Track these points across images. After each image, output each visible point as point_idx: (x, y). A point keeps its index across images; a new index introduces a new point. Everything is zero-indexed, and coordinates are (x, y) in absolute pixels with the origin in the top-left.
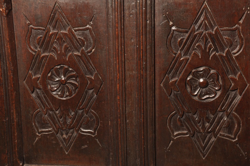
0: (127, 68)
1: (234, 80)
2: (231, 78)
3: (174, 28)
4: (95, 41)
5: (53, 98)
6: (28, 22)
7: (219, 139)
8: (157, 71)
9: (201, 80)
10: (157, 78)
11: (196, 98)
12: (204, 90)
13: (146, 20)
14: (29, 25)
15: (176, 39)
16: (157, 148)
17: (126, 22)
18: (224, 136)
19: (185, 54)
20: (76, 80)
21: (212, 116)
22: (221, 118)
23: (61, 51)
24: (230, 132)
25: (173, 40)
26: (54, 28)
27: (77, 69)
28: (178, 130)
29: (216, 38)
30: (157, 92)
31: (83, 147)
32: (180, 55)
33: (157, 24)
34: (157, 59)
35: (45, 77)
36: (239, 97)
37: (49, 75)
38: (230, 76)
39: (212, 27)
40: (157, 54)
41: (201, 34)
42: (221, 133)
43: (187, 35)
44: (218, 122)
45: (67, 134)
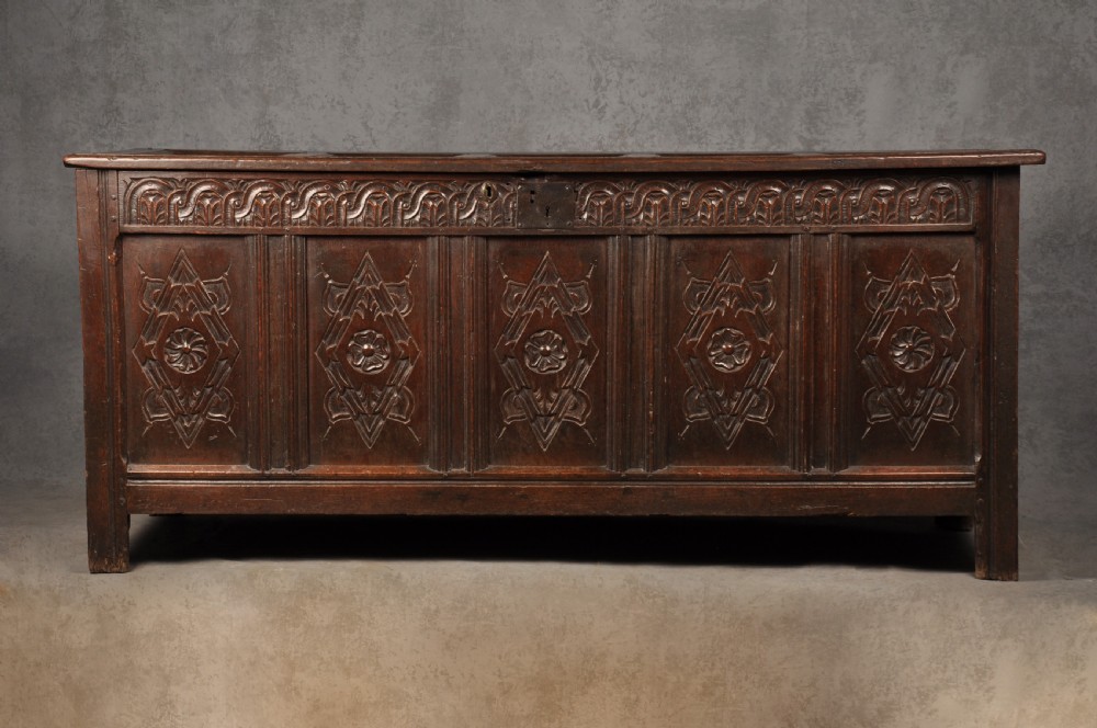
0: (272, 330)
1: (403, 345)
2: (400, 344)
3: (330, 282)
4: (230, 297)
5: (172, 372)
6: (142, 272)
7: (388, 422)
8: (311, 335)
9: (366, 347)
10: (311, 344)
11: (359, 370)
12: (369, 359)
13: (296, 272)
14: (144, 276)
15: (333, 296)
16: (311, 436)
17: (272, 273)
18: (393, 417)
19: (345, 314)
20: (204, 348)
21: (380, 393)
22: (391, 394)
23: (185, 309)
24: (401, 413)
25: (329, 296)
26: (177, 280)
27: (206, 335)
28: (339, 411)
29: (380, 295)
30: (311, 362)
31: (212, 438)
32: (339, 316)
33: (310, 275)
34: (311, 321)
35: (161, 344)
36: (411, 368)
37: (168, 341)
38: (399, 341)
39: (376, 282)
40: (311, 313)
41: (363, 289)
42: (390, 413)
43: (347, 290)
44: (388, 400)
45: (189, 421)
